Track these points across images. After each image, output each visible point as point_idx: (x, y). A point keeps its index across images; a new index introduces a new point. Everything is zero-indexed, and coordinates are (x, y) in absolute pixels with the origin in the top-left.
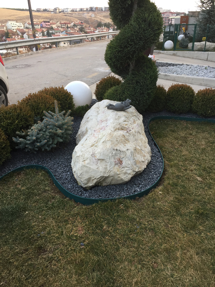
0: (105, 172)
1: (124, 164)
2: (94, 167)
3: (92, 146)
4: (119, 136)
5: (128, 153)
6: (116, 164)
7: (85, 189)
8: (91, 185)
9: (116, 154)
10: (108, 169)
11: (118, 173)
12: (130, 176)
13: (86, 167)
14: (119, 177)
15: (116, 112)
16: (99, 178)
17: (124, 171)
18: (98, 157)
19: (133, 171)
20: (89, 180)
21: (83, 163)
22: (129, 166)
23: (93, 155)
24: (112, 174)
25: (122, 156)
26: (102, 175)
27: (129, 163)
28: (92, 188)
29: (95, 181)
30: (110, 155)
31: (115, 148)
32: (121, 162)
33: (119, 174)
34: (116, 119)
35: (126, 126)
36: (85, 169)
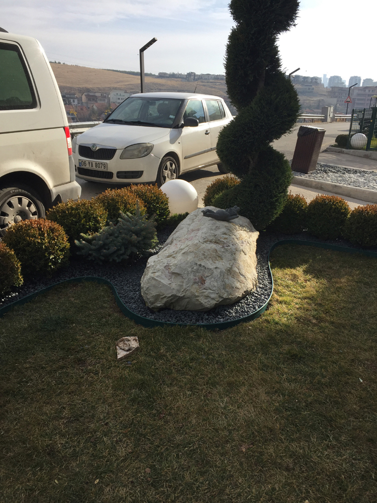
0: (178, 291)
1: (207, 284)
2: (165, 281)
3: (168, 257)
4: (208, 250)
5: (216, 273)
6: (195, 283)
7: (152, 311)
8: (159, 305)
9: (197, 271)
10: (184, 287)
11: (197, 294)
12: (214, 302)
13: (155, 279)
14: (198, 300)
15: (215, 221)
16: (170, 297)
17: (205, 294)
18: (173, 269)
19: (220, 297)
20: (157, 297)
21: (152, 275)
22: (214, 289)
23: (167, 267)
24: (188, 294)
25: (206, 274)
26: (174, 293)
27: (216, 284)
28: (160, 309)
29: (165, 300)
30: (190, 269)
31: (199, 263)
32: (202, 281)
33: (198, 296)
34: (211, 229)
35: (225, 241)
36: (154, 282)
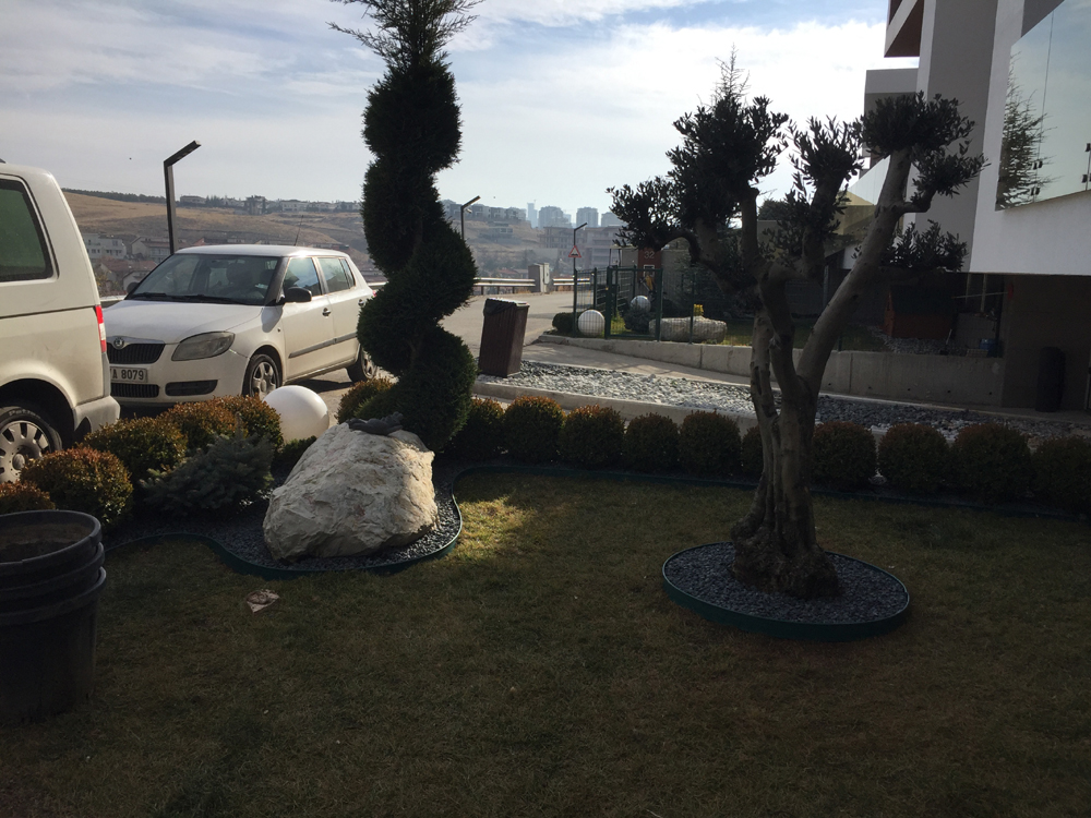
0: (327, 527)
1: (367, 515)
2: (307, 515)
3: (305, 483)
4: (364, 471)
5: (379, 500)
6: (350, 514)
7: (286, 562)
8: (298, 551)
9: (351, 498)
10: (335, 521)
11: (354, 529)
12: (379, 540)
13: (291, 513)
14: (356, 538)
15: (366, 435)
16: (315, 536)
17: (366, 529)
18: (316, 497)
19: (387, 532)
20: (295, 539)
21: (286, 508)
22: (378, 521)
23: (307, 495)
24: (342, 530)
25: (365, 502)
26: (321, 529)
27: (379, 515)
28: (301, 558)
29: (308, 541)
30: (341, 496)
31: (353, 487)
32: (360, 511)
33: (356, 532)
34: (364, 445)
35: (386, 461)
36: (289, 517)
